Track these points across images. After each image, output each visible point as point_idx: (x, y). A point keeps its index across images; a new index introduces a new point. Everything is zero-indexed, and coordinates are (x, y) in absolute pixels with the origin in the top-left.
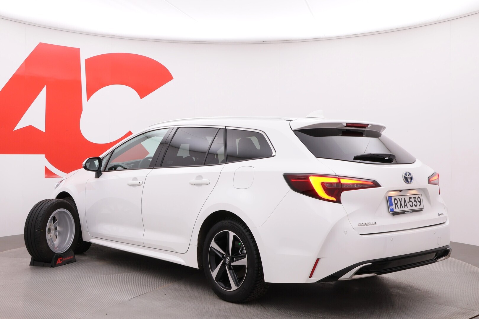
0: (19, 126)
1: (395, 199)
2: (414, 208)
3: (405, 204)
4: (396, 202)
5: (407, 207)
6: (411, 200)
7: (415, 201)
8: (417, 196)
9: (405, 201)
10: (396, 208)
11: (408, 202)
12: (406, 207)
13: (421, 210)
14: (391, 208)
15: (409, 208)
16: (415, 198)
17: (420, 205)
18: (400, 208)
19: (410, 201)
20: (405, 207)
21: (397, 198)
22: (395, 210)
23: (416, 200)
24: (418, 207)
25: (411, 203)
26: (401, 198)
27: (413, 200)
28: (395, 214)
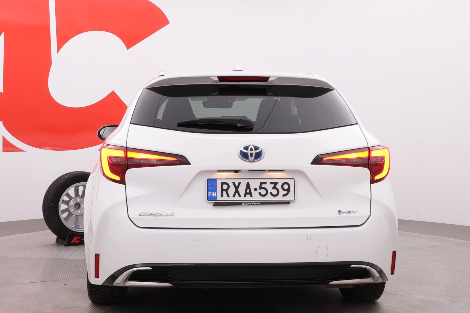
1: (222, 184)
2: (269, 198)
3: (248, 191)
4: (225, 187)
5: (251, 196)
6: (263, 186)
7: (274, 188)
8: (280, 182)
9: (248, 186)
10: (222, 196)
11: (256, 189)
12: (248, 196)
13: (287, 203)
14: (211, 196)
15: (256, 196)
16: (276, 184)
17: (284, 196)
18: (234, 196)
19: (261, 188)
20: (245, 196)
21: (230, 182)
22: (219, 198)
23: (279, 186)
24: (280, 198)
25: (263, 192)
26: (239, 183)
27: (269, 187)
28: (217, 204)
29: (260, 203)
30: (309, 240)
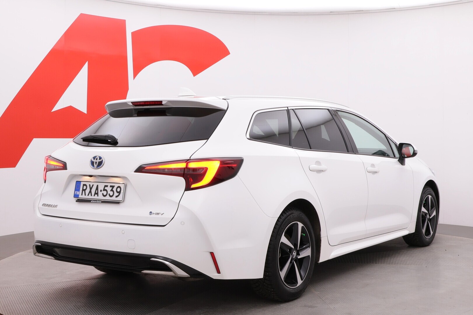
0: (58, 107)
1: (84, 185)
2: (108, 198)
3: (97, 192)
4: (85, 188)
5: (98, 196)
6: (106, 188)
7: (112, 190)
8: (116, 185)
9: (97, 189)
10: (82, 195)
11: (101, 191)
12: (96, 195)
13: (118, 203)
14: (76, 194)
15: (100, 197)
16: (113, 187)
17: (117, 197)
18: (88, 195)
19: (104, 190)
20: (94, 196)
21: (88, 184)
22: (80, 196)
23: (114, 189)
24: (114, 198)
25: (105, 193)
26: (93, 185)
27: (109, 189)
28: (80, 201)
29: (101, 202)
30: (123, 234)
